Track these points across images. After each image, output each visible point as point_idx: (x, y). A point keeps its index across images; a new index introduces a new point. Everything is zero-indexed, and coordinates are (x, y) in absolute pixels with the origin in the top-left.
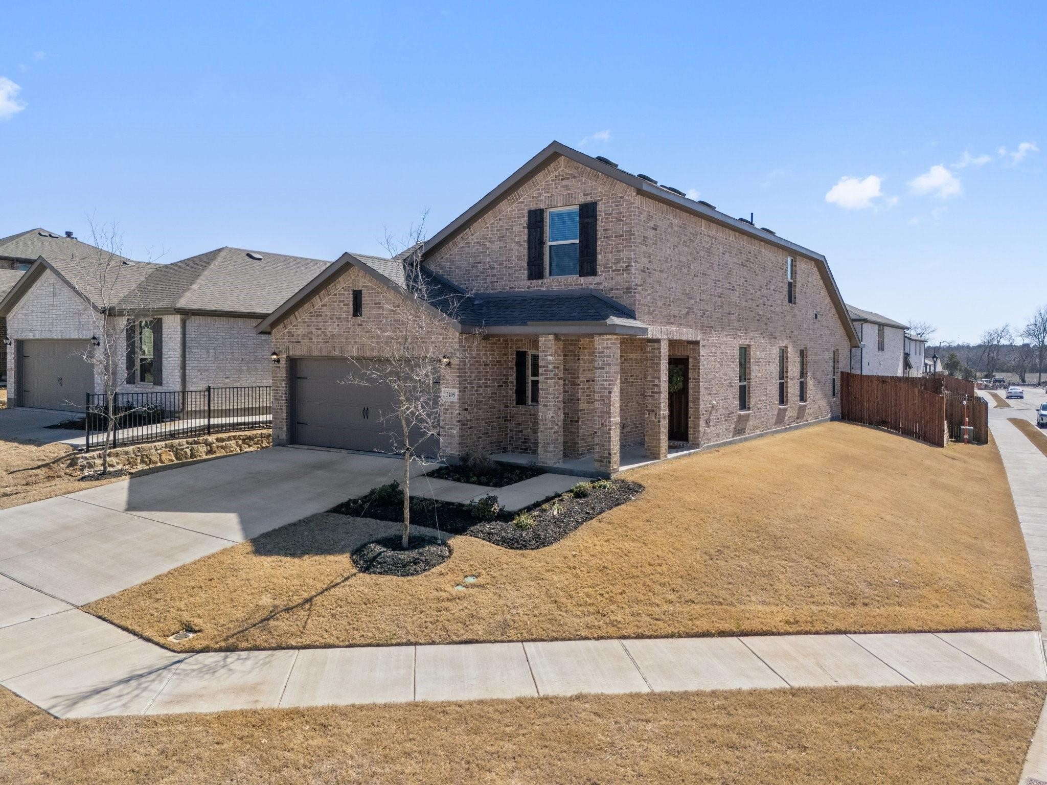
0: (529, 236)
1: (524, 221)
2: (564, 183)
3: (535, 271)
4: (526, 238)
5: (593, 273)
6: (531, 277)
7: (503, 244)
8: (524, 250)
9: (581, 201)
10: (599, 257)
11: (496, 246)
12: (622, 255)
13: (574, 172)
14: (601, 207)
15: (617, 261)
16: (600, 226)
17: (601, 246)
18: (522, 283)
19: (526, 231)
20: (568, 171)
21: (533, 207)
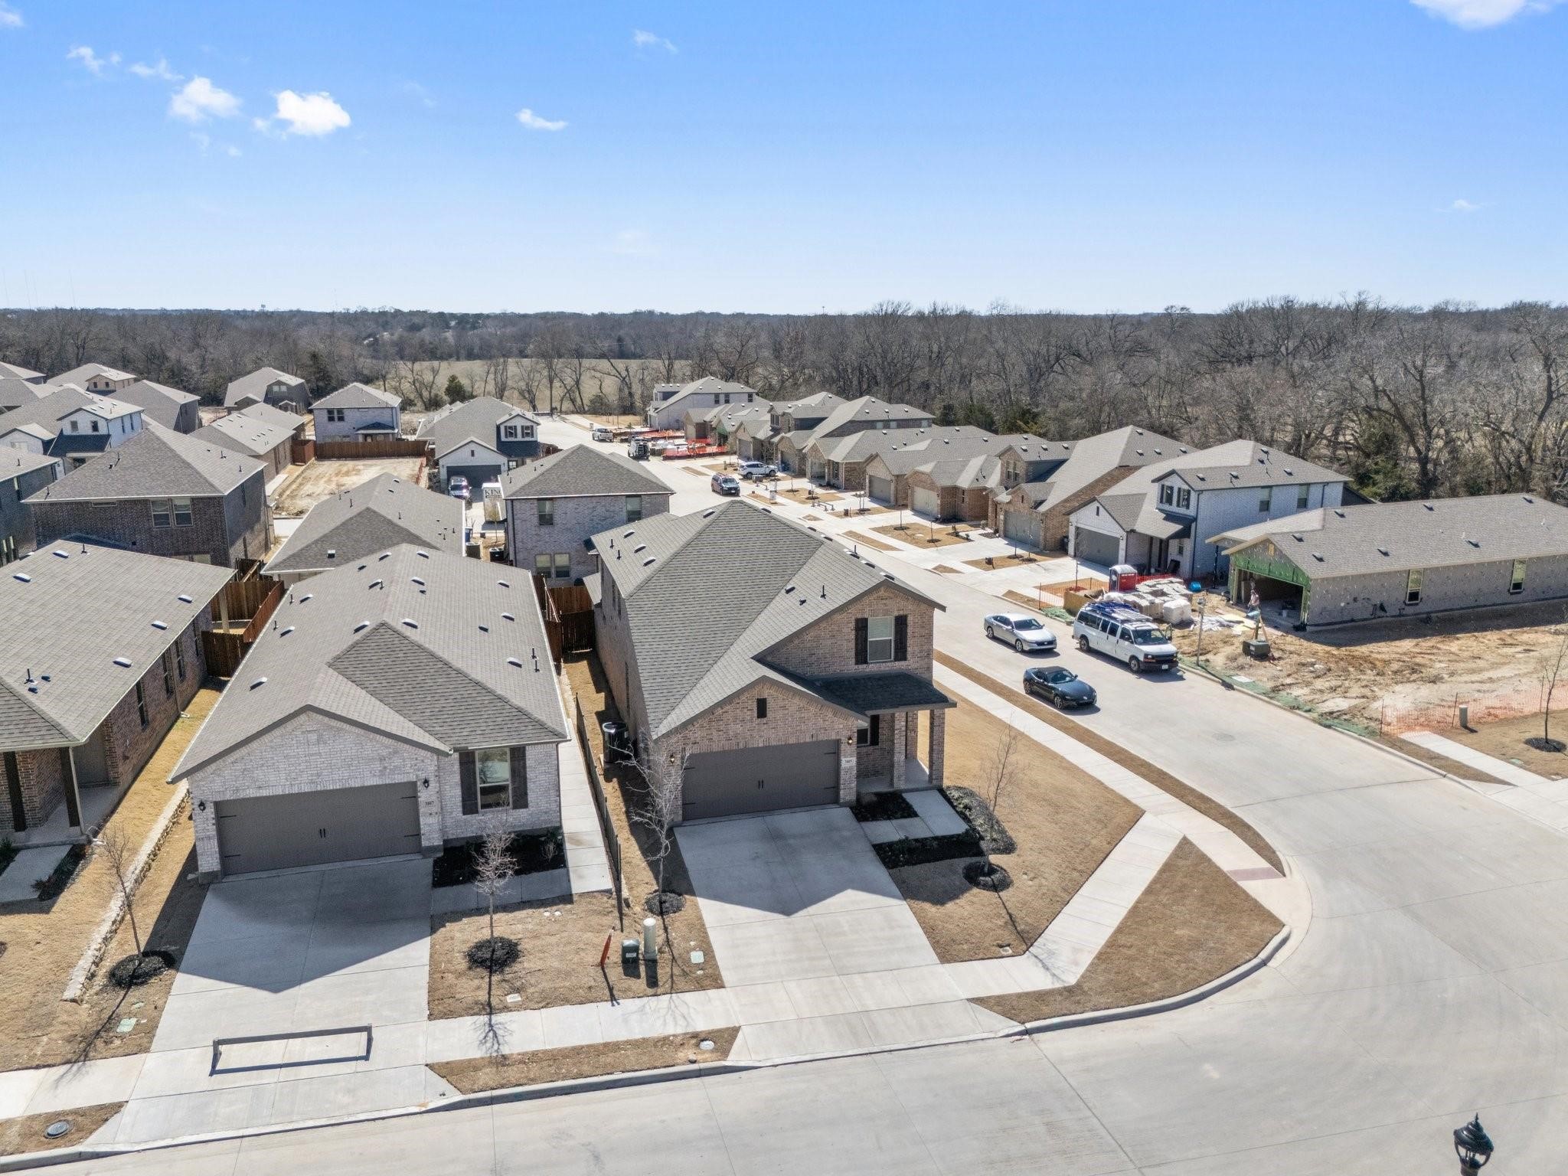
0: (856, 636)
1: (852, 625)
2: (884, 601)
3: (861, 657)
4: (853, 637)
5: (905, 659)
6: (857, 663)
7: (833, 641)
8: (852, 645)
9: (896, 614)
10: (909, 649)
11: (829, 642)
12: (924, 647)
13: (892, 595)
14: (910, 619)
15: (921, 652)
16: (910, 630)
17: (910, 642)
18: (851, 668)
19: (854, 632)
20: (886, 594)
21: (859, 616)
